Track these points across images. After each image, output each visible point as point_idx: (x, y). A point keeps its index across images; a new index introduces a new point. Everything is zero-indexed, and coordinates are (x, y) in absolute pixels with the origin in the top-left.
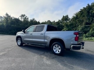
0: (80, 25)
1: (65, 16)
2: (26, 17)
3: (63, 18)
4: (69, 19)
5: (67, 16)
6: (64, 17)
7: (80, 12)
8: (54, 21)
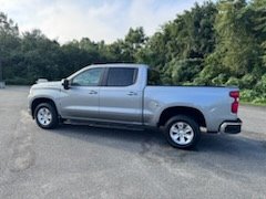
0: (175, 56)
1: (135, 29)
2: (11, 21)
3: (130, 35)
4: (147, 39)
5: (141, 30)
6: (132, 31)
7: (177, 21)
8: (103, 42)
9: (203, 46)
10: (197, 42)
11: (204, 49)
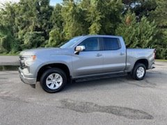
9: (45, 24)
10: (41, 22)
11: (46, 26)
